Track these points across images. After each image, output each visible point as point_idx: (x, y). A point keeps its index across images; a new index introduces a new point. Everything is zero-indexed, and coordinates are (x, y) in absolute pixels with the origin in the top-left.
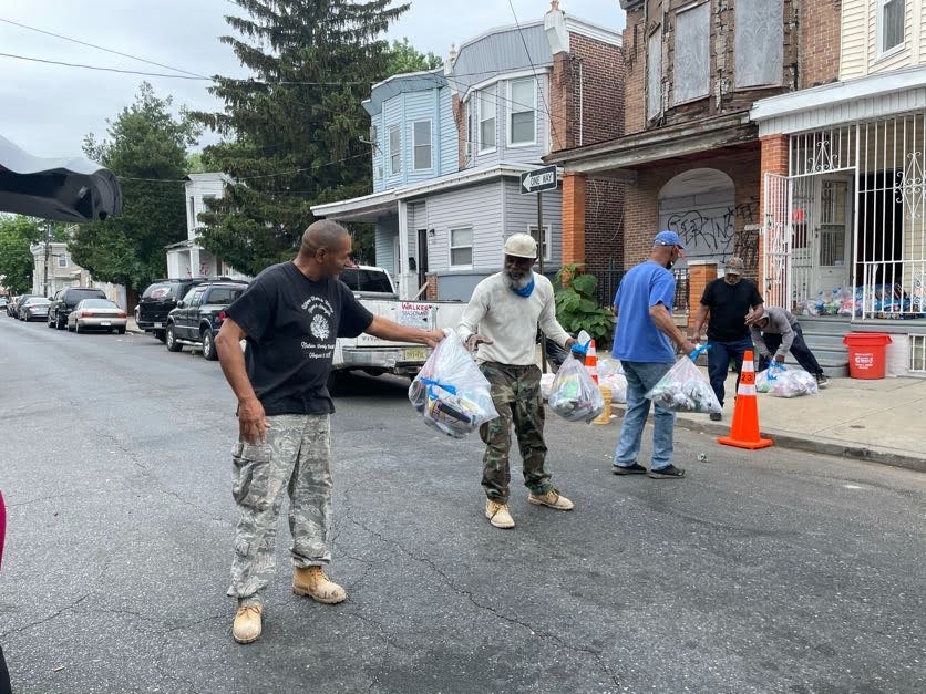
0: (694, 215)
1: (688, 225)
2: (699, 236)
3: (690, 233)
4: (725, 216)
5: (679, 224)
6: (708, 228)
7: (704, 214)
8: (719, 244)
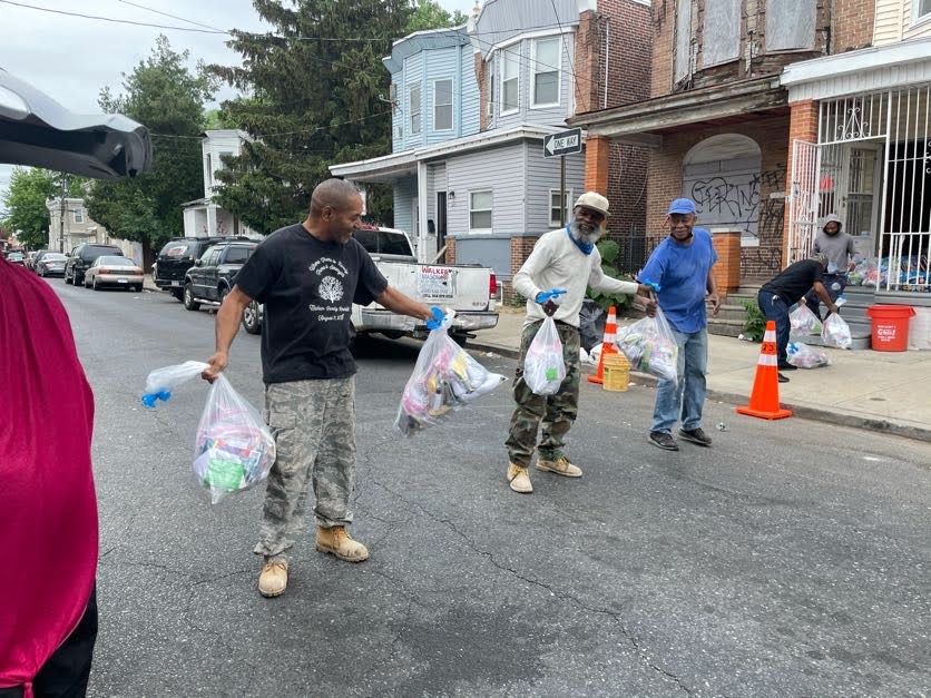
0: (720, 182)
1: (713, 192)
2: (724, 203)
3: (714, 200)
4: (751, 183)
5: (703, 190)
6: (733, 195)
7: (730, 181)
8: (743, 212)
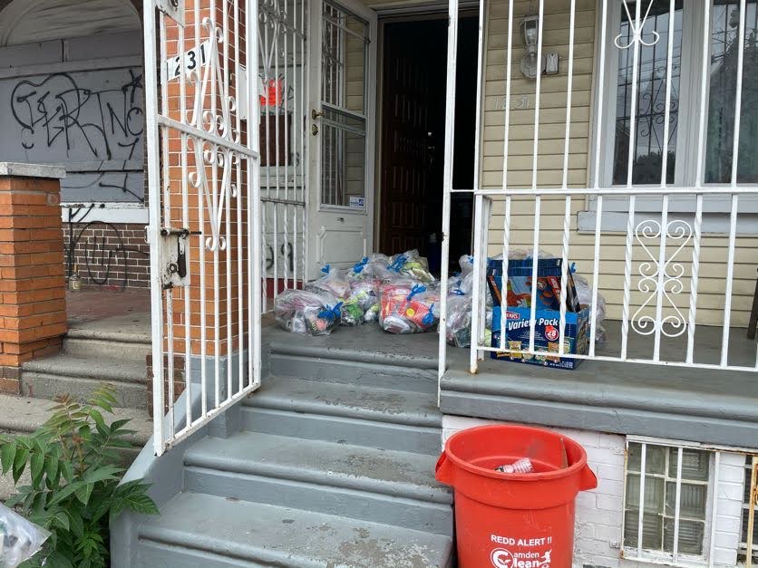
0: (61, 84)
1: (51, 104)
2: (74, 130)
3: (56, 122)
4: (124, 89)
5: (33, 100)
6: (91, 113)
7: (82, 81)
8: (114, 148)
